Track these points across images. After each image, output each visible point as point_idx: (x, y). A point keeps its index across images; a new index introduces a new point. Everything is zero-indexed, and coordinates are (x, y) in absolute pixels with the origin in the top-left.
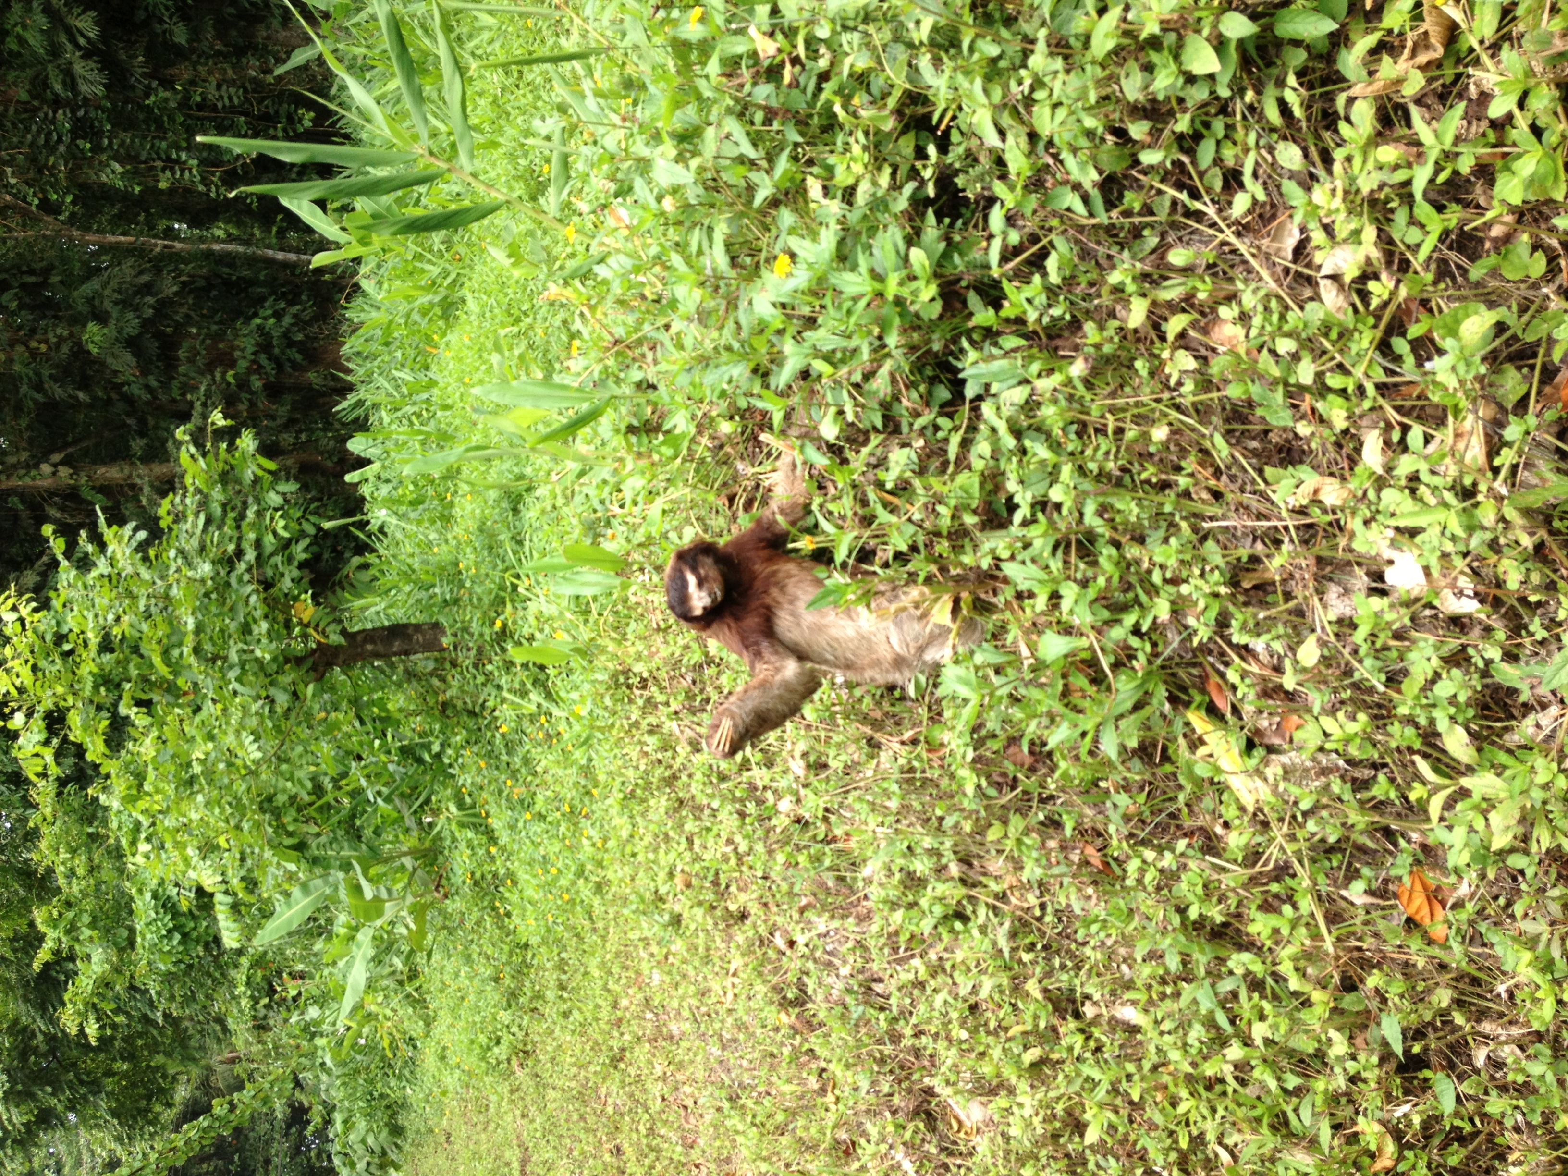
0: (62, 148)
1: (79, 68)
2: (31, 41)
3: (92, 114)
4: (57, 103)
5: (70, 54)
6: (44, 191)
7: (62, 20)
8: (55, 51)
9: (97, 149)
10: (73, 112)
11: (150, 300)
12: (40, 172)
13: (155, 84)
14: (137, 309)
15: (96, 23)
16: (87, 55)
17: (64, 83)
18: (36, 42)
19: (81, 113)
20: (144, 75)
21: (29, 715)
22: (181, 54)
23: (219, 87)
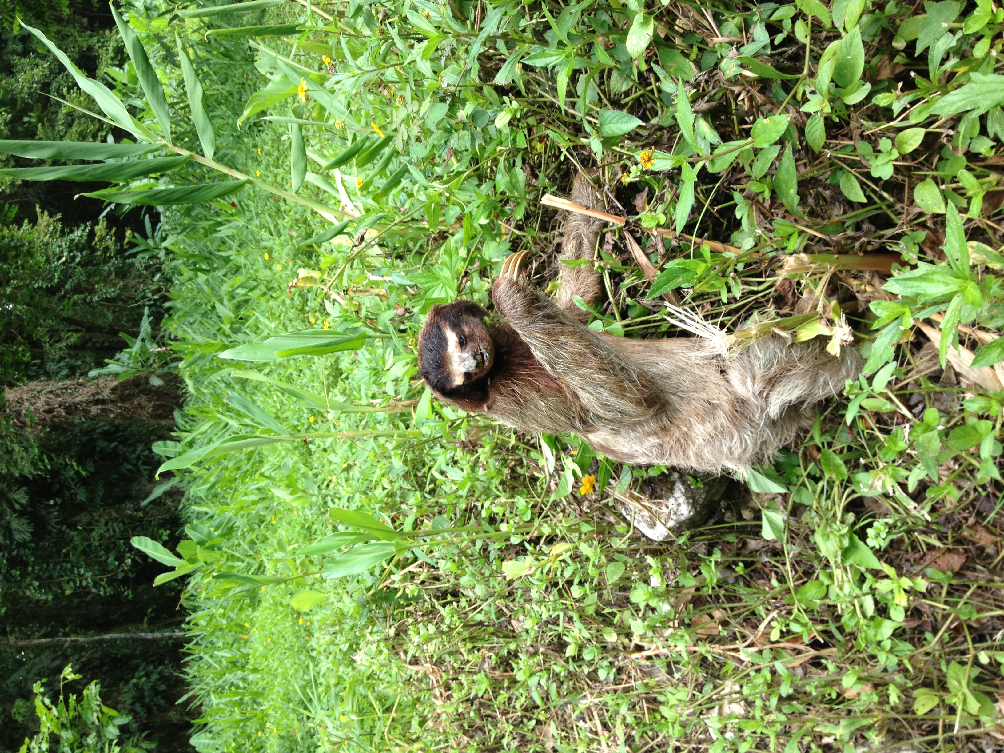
1: (15, 524)
3: (22, 552)
5: (9, 516)
9: (24, 574)
10: (10, 553)
13: (64, 527)
17: (4, 535)
19: (15, 553)
20: (58, 523)
22: (81, 508)
23: (106, 524)
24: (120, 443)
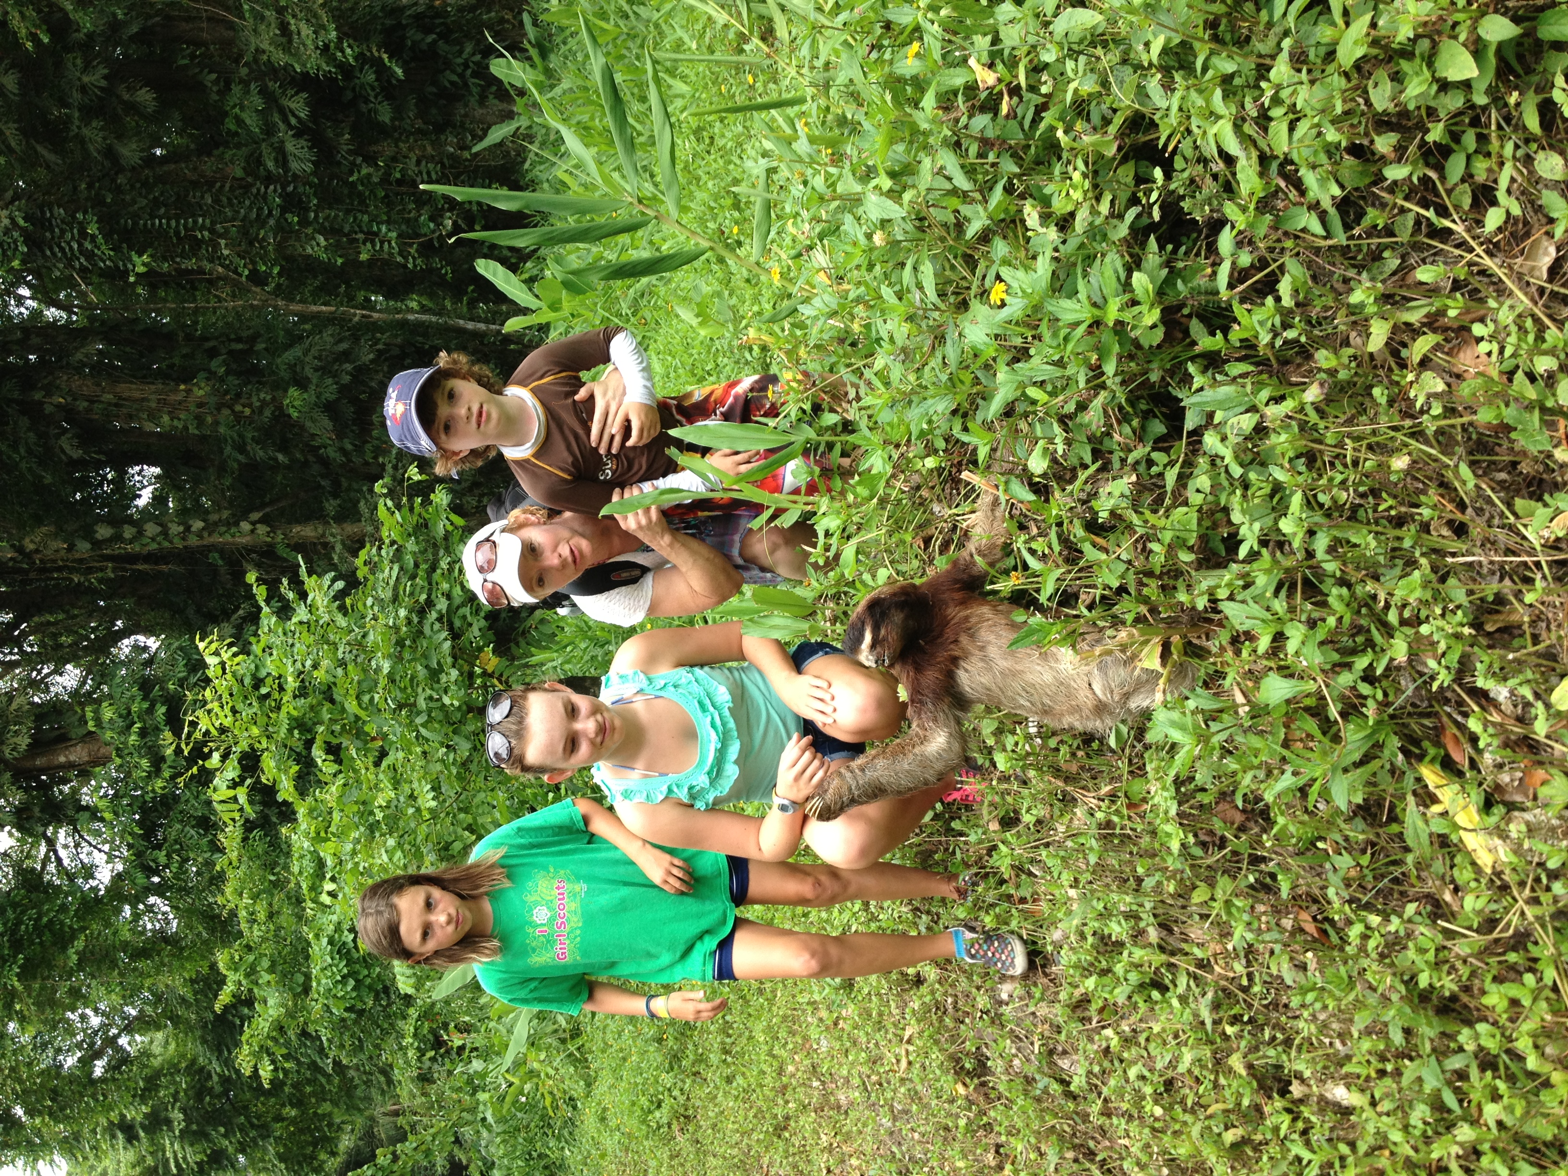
0: (272, 222)
1: (290, 146)
2: (248, 121)
3: (301, 190)
4: (269, 179)
5: (283, 133)
6: (254, 263)
7: (276, 101)
8: (269, 130)
9: (304, 222)
10: (283, 188)
11: (348, 367)
12: (251, 244)
13: (359, 160)
14: (335, 375)
15: (307, 104)
16: (298, 135)
17: (276, 160)
18: (251, 121)
19: (290, 188)
20: (349, 152)
21: (225, 757)
22: (383, 132)
23: (418, 163)
24: (441, 36)
